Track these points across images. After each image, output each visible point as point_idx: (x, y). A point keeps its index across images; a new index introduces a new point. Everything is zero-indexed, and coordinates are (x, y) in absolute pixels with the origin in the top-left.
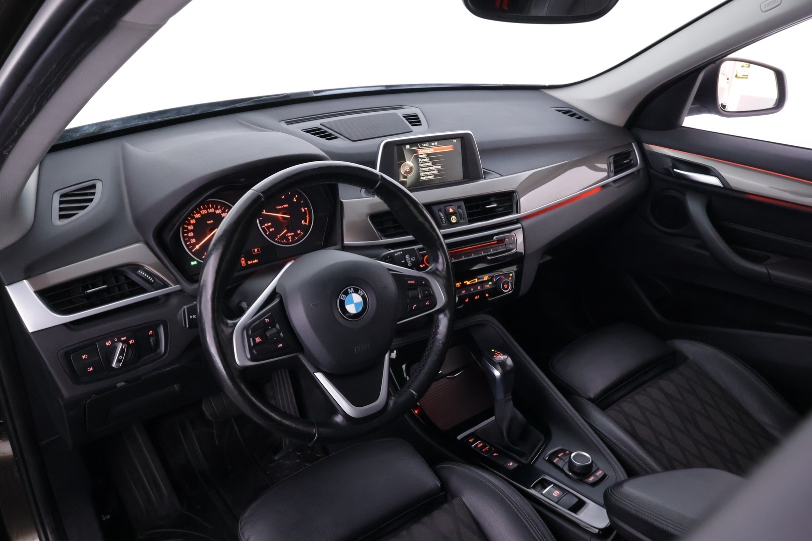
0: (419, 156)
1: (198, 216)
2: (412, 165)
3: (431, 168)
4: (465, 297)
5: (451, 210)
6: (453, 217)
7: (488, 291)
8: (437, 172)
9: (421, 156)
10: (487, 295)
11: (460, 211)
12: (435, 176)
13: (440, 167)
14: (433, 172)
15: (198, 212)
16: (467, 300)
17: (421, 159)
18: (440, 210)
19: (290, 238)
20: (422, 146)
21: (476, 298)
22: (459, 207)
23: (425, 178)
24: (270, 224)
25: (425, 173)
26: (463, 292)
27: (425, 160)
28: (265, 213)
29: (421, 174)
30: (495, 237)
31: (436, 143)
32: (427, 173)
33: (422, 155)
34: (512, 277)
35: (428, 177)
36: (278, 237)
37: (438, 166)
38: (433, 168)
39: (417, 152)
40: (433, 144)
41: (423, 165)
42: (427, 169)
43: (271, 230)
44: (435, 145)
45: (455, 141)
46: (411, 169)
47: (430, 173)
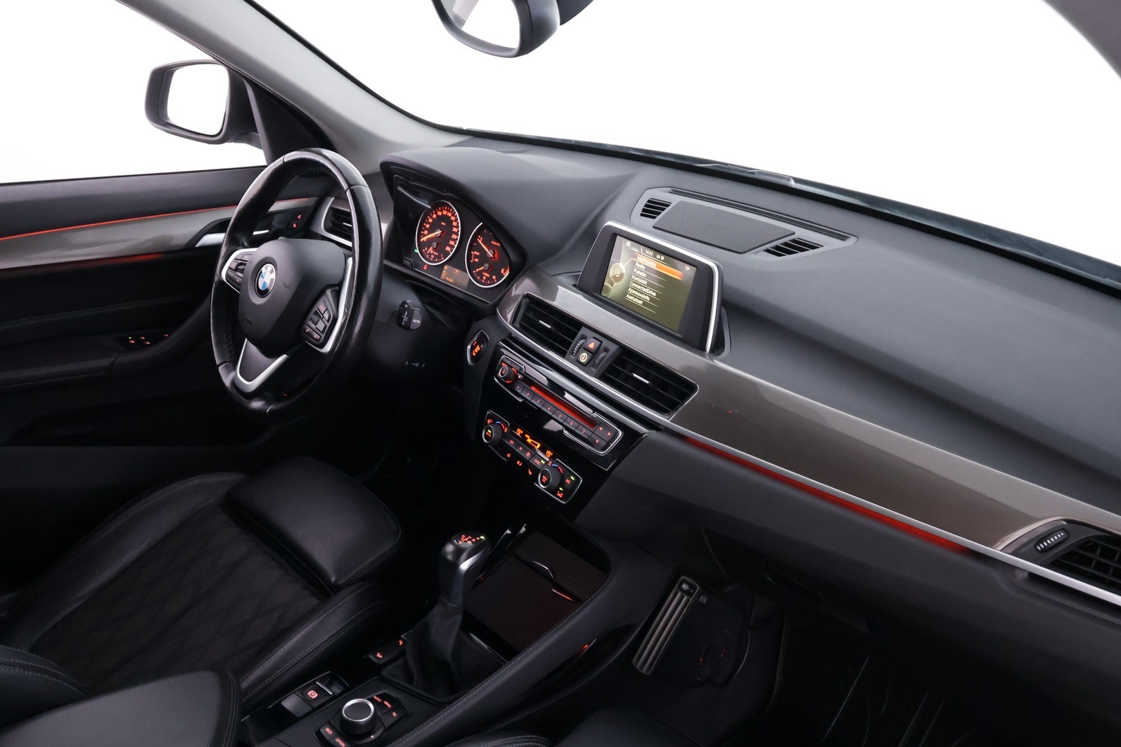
0: (637, 264)
1: (440, 213)
2: (624, 271)
3: (644, 289)
4: (510, 450)
8: (648, 298)
9: (639, 266)
12: (645, 303)
13: (655, 294)
14: (644, 296)
15: (442, 211)
17: (637, 270)
19: (484, 278)
20: (644, 252)
21: (517, 462)
23: (631, 298)
24: (478, 254)
25: (634, 292)
27: (641, 274)
28: (480, 242)
29: (629, 289)
31: (663, 258)
32: (636, 293)
33: (640, 264)
35: (636, 300)
36: (477, 270)
37: (654, 292)
38: (647, 290)
39: (636, 257)
40: (658, 256)
41: (636, 279)
42: (639, 287)
43: (476, 260)
44: (660, 259)
45: (688, 268)
46: (622, 275)
47: (641, 295)
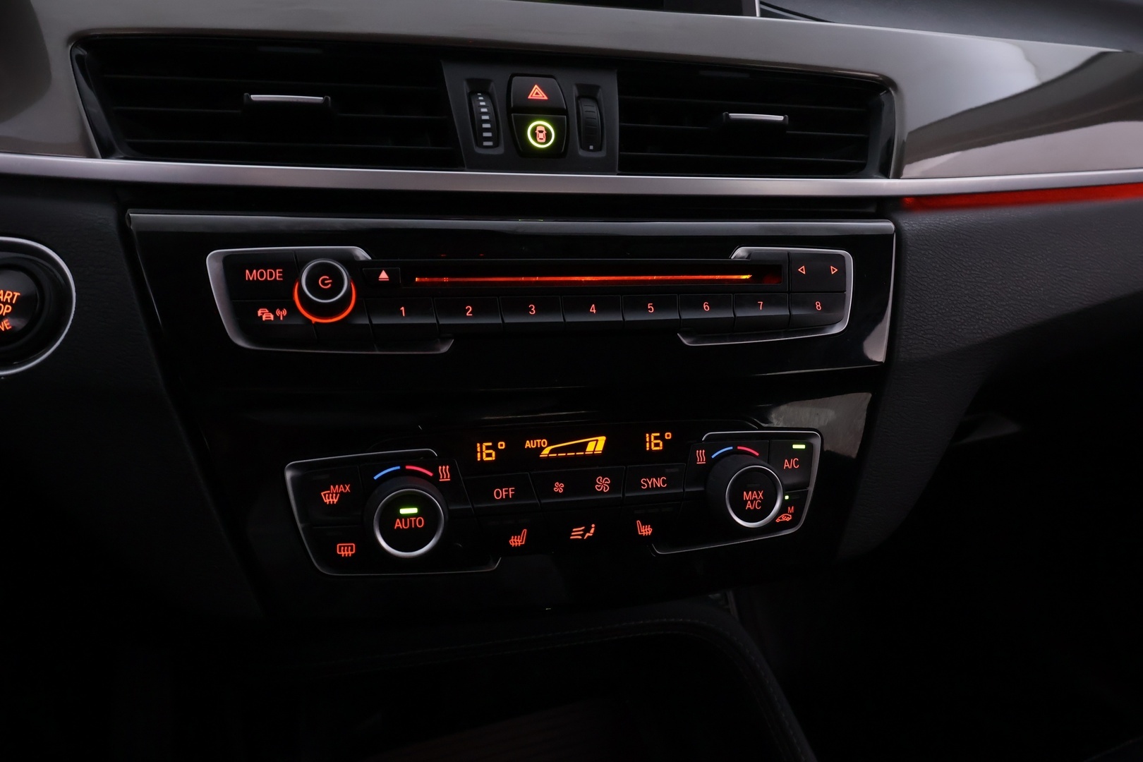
4: (511, 518)
5: (537, 93)
6: (542, 124)
7: (650, 507)
10: (646, 531)
11: (590, 109)
16: (516, 541)
18: (479, 87)
21: (577, 533)
22: (589, 93)
26: (502, 493)
30: (740, 252)
34: (806, 456)
